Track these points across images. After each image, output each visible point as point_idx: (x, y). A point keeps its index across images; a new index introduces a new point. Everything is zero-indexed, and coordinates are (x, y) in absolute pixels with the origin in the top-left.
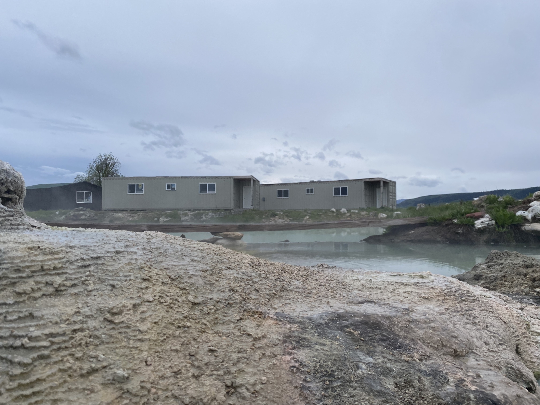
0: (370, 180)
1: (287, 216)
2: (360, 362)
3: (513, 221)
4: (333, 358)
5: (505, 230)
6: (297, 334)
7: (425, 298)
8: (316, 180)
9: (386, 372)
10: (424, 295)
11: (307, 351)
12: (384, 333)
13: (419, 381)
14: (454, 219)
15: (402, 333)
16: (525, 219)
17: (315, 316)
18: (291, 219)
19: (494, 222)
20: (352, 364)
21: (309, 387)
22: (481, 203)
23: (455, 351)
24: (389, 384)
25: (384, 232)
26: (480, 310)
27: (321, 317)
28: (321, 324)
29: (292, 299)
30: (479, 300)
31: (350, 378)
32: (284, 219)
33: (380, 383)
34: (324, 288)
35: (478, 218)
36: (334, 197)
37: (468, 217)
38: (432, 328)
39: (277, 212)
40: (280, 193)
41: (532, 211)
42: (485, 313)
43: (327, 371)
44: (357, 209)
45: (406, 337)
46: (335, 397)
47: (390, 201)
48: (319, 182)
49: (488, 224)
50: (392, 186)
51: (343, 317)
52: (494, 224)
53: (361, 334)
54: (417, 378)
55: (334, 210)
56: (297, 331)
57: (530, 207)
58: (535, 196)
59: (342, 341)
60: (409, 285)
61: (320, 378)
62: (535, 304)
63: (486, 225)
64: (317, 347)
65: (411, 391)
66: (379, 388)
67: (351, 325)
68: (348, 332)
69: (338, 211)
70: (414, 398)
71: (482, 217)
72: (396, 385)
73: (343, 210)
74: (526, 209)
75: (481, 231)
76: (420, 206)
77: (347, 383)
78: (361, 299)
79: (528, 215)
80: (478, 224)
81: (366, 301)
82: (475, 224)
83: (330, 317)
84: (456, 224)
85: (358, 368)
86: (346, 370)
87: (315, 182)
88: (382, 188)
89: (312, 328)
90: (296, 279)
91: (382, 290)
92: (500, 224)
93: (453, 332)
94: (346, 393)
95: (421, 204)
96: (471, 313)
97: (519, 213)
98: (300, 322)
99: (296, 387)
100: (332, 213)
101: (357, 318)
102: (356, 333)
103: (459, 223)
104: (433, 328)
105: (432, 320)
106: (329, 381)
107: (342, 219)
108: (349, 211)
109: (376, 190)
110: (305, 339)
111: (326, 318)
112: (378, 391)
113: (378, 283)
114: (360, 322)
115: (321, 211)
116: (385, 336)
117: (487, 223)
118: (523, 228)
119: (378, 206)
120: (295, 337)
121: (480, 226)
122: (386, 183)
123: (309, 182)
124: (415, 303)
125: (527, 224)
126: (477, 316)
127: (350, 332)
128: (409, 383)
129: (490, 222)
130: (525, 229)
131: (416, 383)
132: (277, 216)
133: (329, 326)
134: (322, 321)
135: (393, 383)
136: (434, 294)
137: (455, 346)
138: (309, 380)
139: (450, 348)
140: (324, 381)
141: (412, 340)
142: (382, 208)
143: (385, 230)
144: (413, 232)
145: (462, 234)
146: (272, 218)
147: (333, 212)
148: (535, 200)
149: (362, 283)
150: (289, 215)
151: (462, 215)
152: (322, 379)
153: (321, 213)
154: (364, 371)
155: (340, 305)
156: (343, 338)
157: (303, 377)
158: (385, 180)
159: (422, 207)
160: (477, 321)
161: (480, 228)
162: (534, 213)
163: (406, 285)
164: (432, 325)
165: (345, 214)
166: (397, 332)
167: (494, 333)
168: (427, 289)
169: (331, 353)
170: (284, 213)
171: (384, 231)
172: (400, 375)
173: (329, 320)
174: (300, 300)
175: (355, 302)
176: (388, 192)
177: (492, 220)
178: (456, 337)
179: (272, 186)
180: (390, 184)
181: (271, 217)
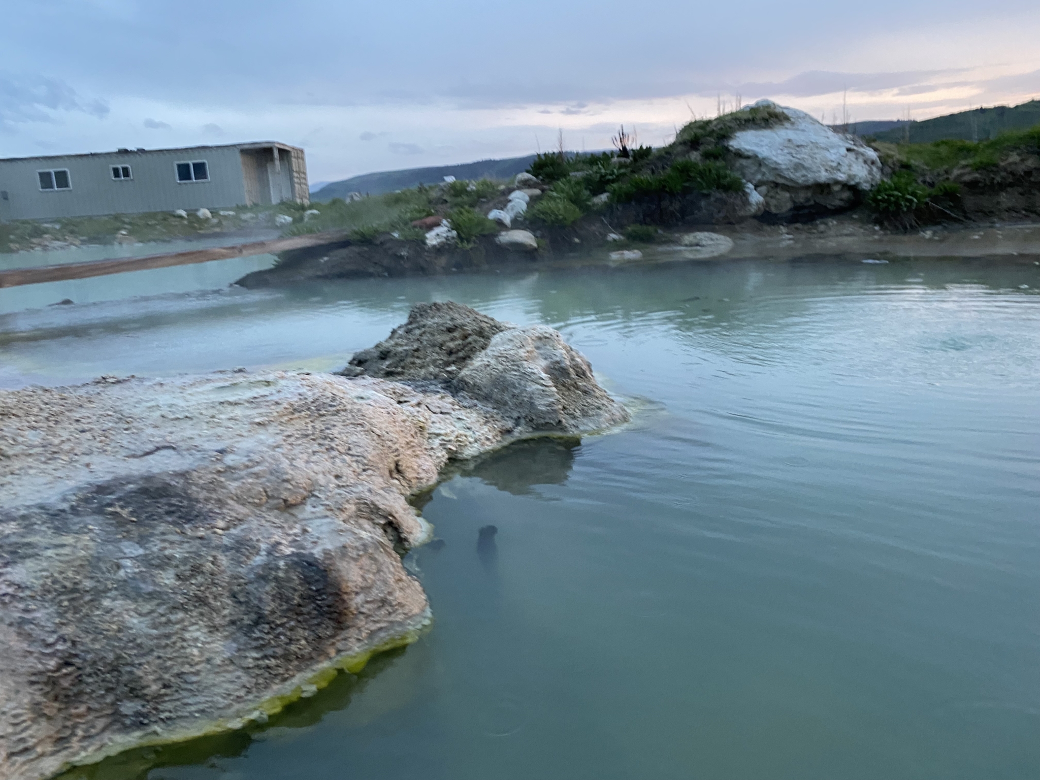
0: (252, 147)
1: (72, 232)
2: (121, 558)
3: (483, 230)
4: (79, 562)
5: (470, 246)
6: (13, 539)
7: (259, 424)
8: (131, 147)
9: (165, 562)
10: (257, 420)
11: (29, 563)
12: (174, 501)
13: (213, 563)
14: (393, 231)
15: (203, 495)
16: (500, 223)
17: (53, 500)
18: (84, 238)
19: (454, 233)
20: (108, 565)
21: (34, 619)
22: (443, 195)
23: (285, 501)
24: (167, 578)
25: (275, 263)
26: (344, 426)
27: (65, 500)
28: (63, 511)
29: (17, 472)
30: (345, 410)
31: (106, 586)
32: (65, 240)
33: (153, 580)
34: (88, 435)
35: (430, 227)
36: (180, 184)
37: (415, 227)
38: (255, 474)
39: (46, 225)
40: (45, 179)
41: (512, 209)
42: (350, 428)
43: (65, 587)
44: (231, 210)
45: (207, 500)
46: (80, 621)
47: (297, 189)
48: (142, 151)
49: (447, 238)
50: (298, 158)
51: (108, 488)
52: (455, 236)
53: (132, 513)
54: (211, 559)
55: (183, 213)
56: (14, 533)
57: (510, 201)
58: (518, 182)
59: (98, 532)
60: (240, 404)
61: (52, 600)
62: (443, 391)
63: (444, 240)
64: (49, 553)
65: (200, 579)
66: (151, 588)
67: (119, 499)
68: (112, 514)
69: (192, 214)
70: (202, 588)
71: (438, 225)
72: (178, 577)
73: (204, 212)
74: (503, 206)
75: (439, 250)
76: (352, 197)
77: (98, 593)
78: (150, 447)
79: (506, 216)
80: (433, 238)
81: (158, 449)
82: (427, 238)
83: (80, 495)
84: (396, 240)
85: (119, 567)
86: (99, 575)
87: (131, 152)
88: (277, 162)
89: (44, 523)
90: (34, 428)
91: (195, 420)
92: (463, 235)
93: (287, 473)
94: (98, 609)
95: (352, 193)
96: (329, 434)
97: (494, 214)
98: (24, 517)
99: (11, 625)
100: (178, 219)
101: (131, 486)
102: (125, 513)
103: (402, 238)
104: (257, 476)
105: (257, 462)
106: (69, 600)
107: (202, 232)
108: (214, 213)
109: (266, 168)
110: (29, 545)
111: (74, 498)
112: (149, 594)
113: (189, 409)
114: (135, 492)
115: (153, 215)
116: (174, 505)
117: (444, 235)
118: (497, 240)
119: (275, 200)
120: (10, 545)
121: (434, 242)
122: (284, 153)
123: (116, 153)
124: (241, 436)
125: (503, 233)
126: (336, 436)
127: (115, 514)
128: (196, 570)
129: (449, 234)
130: (500, 241)
131: (208, 566)
132: (45, 233)
133: (78, 510)
134: (65, 506)
135: (173, 576)
136: (275, 414)
137: (285, 495)
138: (33, 607)
139: (278, 498)
140: (61, 601)
141: (219, 501)
142: (282, 203)
143: (276, 258)
144: (326, 259)
145: (407, 258)
146: (35, 240)
147: (181, 217)
148: (519, 188)
149: (163, 413)
150: (76, 229)
151: (406, 224)
152: (57, 600)
153: (153, 222)
154: (129, 568)
155: (110, 463)
156: (100, 525)
157: (21, 606)
158: (282, 147)
159: (356, 198)
160: (333, 445)
161: (434, 246)
162: (515, 211)
163: (236, 404)
164: (256, 469)
165: (207, 219)
166: (195, 495)
167: (358, 456)
168: (268, 406)
169: (74, 557)
170: (65, 226)
171: (275, 261)
172: (185, 561)
173: (80, 500)
174: (32, 472)
175: (140, 453)
176: (291, 171)
177: (453, 229)
178: (287, 481)
179: (19, 162)
180: (293, 154)
181: (31, 236)
